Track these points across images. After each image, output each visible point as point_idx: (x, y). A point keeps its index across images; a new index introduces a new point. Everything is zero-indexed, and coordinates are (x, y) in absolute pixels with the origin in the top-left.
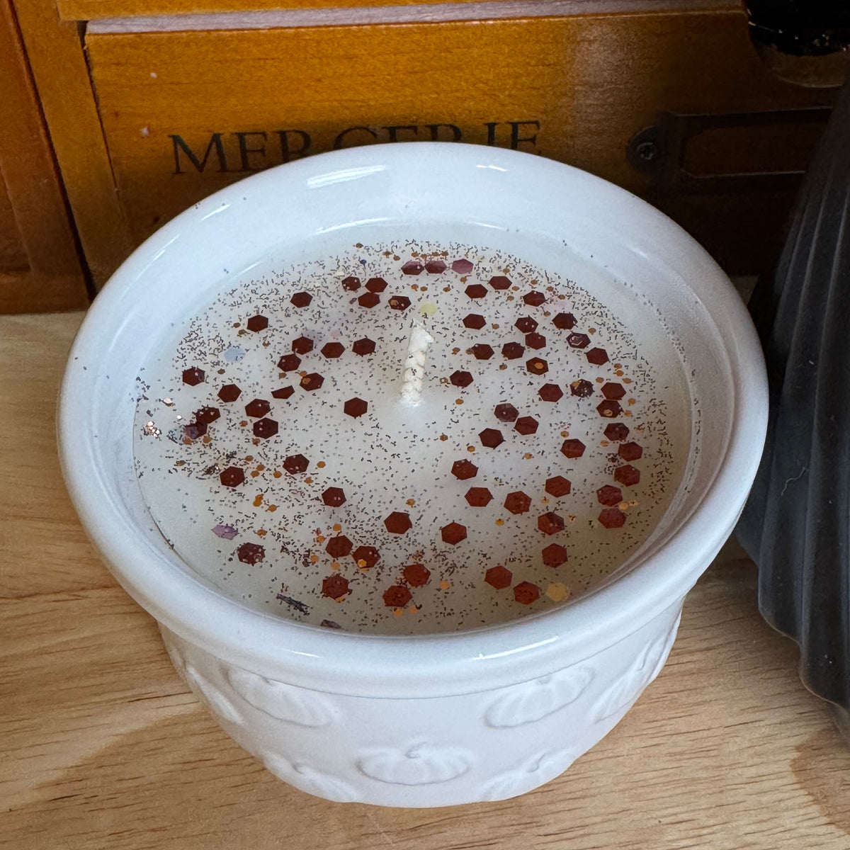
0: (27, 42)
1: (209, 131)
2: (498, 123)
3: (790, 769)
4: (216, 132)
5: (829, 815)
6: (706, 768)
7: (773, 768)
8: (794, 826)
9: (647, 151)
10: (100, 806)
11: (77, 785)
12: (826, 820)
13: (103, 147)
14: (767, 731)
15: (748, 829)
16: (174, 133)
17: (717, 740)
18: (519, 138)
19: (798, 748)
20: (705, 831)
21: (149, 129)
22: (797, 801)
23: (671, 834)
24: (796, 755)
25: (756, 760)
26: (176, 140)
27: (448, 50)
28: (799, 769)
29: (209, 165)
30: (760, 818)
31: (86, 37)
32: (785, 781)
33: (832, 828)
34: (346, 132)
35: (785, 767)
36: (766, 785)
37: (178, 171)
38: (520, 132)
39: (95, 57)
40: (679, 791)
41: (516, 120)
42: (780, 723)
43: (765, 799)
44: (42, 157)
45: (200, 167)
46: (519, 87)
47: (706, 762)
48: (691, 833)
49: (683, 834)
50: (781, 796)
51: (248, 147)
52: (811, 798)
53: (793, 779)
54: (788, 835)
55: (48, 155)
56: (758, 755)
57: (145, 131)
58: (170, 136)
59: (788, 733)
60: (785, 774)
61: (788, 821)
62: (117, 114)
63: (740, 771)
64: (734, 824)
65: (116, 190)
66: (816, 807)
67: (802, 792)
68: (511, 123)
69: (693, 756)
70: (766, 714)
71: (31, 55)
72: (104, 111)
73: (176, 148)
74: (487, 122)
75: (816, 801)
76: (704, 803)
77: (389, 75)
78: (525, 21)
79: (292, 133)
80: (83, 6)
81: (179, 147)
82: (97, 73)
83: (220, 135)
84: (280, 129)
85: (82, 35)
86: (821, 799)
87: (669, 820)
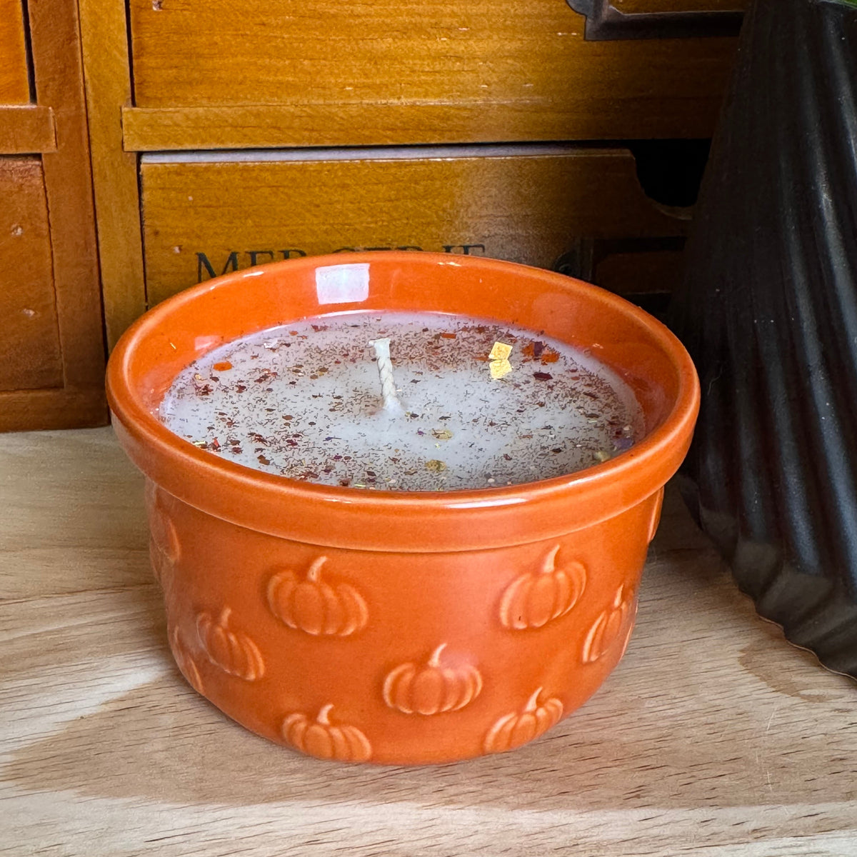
0: (96, 170)
2: (454, 246)
4: (233, 251)
5: (774, 687)
6: (670, 665)
8: (748, 694)
12: (774, 689)
14: (715, 643)
15: (712, 698)
16: (199, 251)
17: (677, 649)
19: (742, 651)
20: (677, 701)
21: (180, 248)
22: (748, 679)
25: (710, 659)
26: (202, 258)
27: (416, 183)
28: (745, 662)
31: (142, 166)
33: (779, 694)
34: (335, 252)
36: (721, 673)
37: (199, 281)
39: (147, 182)
41: (467, 243)
43: (720, 680)
46: (469, 215)
47: (669, 662)
48: (666, 702)
49: (660, 703)
52: (758, 678)
53: (742, 668)
54: (744, 699)
57: (177, 250)
58: (197, 254)
59: (732, 643)
61: (743, 691)
62: (156, 233)
63: (699, 666)
64: (700, 695)
65: (146, 305)
66: (764, 683)
67: (750, 675)
68: (464, 247)
70: (713, 633)
71: (96, 179)
72: (147, 231)
73: (200, 266)
74: (444, 245)
75: (763, 679)
77: (372, 202)
78: (474, 159)
79: (294, 253)
80: (143, 139)
81: (203, 264)
82: (146, 196)
83: (237, 253)
84: (284, 248)
85: (139, 163)
86: (767, 678)
87: (646, 696)
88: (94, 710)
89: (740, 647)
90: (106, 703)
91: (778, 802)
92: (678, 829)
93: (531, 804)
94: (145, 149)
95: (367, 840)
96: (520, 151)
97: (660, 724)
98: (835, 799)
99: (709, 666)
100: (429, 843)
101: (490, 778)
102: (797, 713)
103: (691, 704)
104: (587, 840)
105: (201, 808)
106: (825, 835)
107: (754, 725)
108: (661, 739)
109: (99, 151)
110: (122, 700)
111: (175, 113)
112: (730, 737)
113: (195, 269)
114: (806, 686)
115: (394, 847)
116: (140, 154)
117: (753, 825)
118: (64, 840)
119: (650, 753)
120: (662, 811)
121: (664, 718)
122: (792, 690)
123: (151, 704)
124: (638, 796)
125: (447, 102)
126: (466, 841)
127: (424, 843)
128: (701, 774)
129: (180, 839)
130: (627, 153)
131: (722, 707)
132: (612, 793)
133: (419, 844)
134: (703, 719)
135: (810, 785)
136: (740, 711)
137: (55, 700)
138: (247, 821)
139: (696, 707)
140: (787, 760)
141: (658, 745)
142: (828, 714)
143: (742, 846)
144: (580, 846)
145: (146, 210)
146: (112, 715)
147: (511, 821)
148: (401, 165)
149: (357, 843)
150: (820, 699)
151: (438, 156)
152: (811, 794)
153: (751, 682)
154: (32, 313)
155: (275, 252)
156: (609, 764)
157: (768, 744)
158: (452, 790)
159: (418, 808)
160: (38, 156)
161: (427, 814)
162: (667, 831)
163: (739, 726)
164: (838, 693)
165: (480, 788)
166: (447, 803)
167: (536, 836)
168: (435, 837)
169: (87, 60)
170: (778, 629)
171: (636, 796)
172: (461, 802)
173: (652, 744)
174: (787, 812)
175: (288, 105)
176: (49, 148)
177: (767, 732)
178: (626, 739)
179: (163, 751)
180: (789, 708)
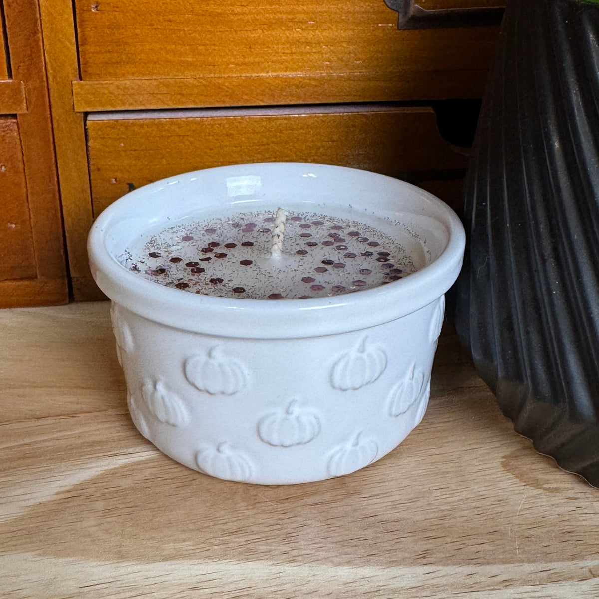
0: (55, 125)
3: (501, 465)
5: (525, 482)
6: (452, 467)
7: (490, 465)
8: (506, 487)
10: (95, 499)
12: (523, 484)
13: (89, 191)
14: (484, 452)
15: (480, 489)
16: (129, 182)
17: (458, 456)
19: (503, 457)
20: (455, 491)
21: (116, 179)
22: (507, 477)
23: (437, 493)
24: (502, 460)
25: (481, 463)
26: (131, 186)
27: (281, 132)
28: (505, 465)
30: (486, 485)
31: (88, 122)
32: (498, 470)
33: (527, 487)
35: (497, 465)
36: (488, 472)
39: (91, 133)
40: (438, 477)
42: (492, 448)
43: (487, 478)
46: (319, 154)
47: (452, 465)
48: (449, 493)
50: (496, 476)
52: (513, 476)
53: (502, 469)
56: (481, 461)
57: (114, 181)
58: (128, 184)
59: (497, 452)
60: (498, 467)
61: (502, 485)
62: (99, 169)
63: (472, 467)
64: (472, 488)
66: (518, 479)
67: (508, 474)
70: (483, 446)
71: (55, 132)
72: (92, 167)
75: (517, 477)
76: (453, 481)
77: (250, 146)
78: (321, 115)
80: (88, 103)
82: (91, 143)
85: (85, 120)
86: (520, 476)
87: (434, 488)
88: (49, 498)
89: (502, 455)
90: (57, 494)
91: (522, 561)
92: (451, 580)
93: (349, 562)
94: (89, 110)
95: (232, 587)
96: (354, 109)
97: (443, 508)
98: (563, 560)
99: (480, 467)
100: (276, 588)
101: (321, 545)
102: (539, 500)
103: (465, 495)
104: (386, 587)
105: (119, 565)
106: (553, 584)
107: (508, 508)
108: (443, 518)
109: (57, 112)
110: (68, 491)
111: (110, 85)
112: (491, 516)
114: (547, 481)
115: (252, 591)
116: (86, 114)
117: (504, 577)
118: (24, 586)
119: (434, 527)
120: (440, 568)
121: (446, 504)
122: (537, 484)
123: (88, 494)
124: (424, 557)
125: (300, 74)
126: (303, 587)
127: (273, 589)
128: (470, 542)
129: (105, 585)
130: (430, 110)
131: (487, 496)
132: (407, 555)
133: (269, 589)
134: (474, 504)
135: (545, 549)
136: (500, 499)
137: (22, 491)
138: (151, 574)
139: (469, 496)
140: (532, 532)
141: (441, 522)
142: (562, 501)
143: (494, 592)
144: (381, 591)
145: (91, 153)
146: (62, 501)
147: (334, 574)
148: (269, 119)
149: (227, 589)
150: (557, 490)
151: (295, 113)
152: (546, 556)
153: (508, 479)
154: (14, 226)
156: (405, 535)
157: (517, 522)
158: (294, 553)
159: (270, 565)
160: (14, 116)
161: (275, 569)
162: (443, 581)
163: (500, 509)
164: (569, 486)
165: (313, 551)
166: (290, 562)
167: (351, 584)
168: (280, 585)
169: (47, 47)
170: (529, 442)
171: (423, 557)
172: (301, 561)
173: (436, 521)
174: (528, 568)
175: (188, 77)
176: (22, 110)
177: (518, 513)
178: (417, 518)
179: (95, 526)
180: (535, 497)
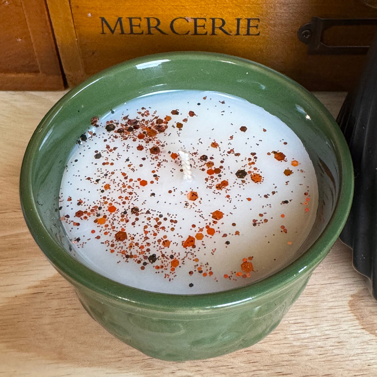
1: (117, 16)
2: (242, 19)
3: (348, 305)
4: (120, 17)
5: (363, 325)
6: (310, 301)
7: (340, 303)
8: (347, 328)
9: (306, 34)
10: (53, 297)
11: (43, 288)
12: (362, 327)
13: (72, 21)
14: (338, 287)
15: (327, 328)
16: (102, 16)
17: (317, 290)
18: (251, 26)
19: (352, 296)
20: (308, 328)
21: (91, 14)
22: (349, 318)
23: (294, 327)
24: (351, 299)
25: (333, 300)
26: (103, 19)
28: (352, 305)
29: (116, 31)
30: (332, 324)
32: (345, 309)
33: (364, 331)
34: (176, 19)
35: (346, 303)
36: (336, 310)
37: (103, 33)
38: (251, 23)
40: (298, 310)
41: (249, 17)
42: (345, 285)
43: (335, 316)
44: (46, 24)
45: (112, 32)
47: (311, 299)
48: (302, 328)
49: (299, 328)
50: (343, 315)
51: (133, 24)
52: (355, 317)
53: (349, 308)
54: (344, 332)
55: (48, 23)
56: (334, 297)
57: (90, 15)
58: (100, 18)
59: (348, 289)
60: (346, 306)
61: (344, 326)
62: (78, 7)
63: (326, 304)
64: (321, 326)
65: (77, 39)
66: (357, 321)
67: (352, 314)
68: (247, 19)
69: (306, 296)
70: (339, 281)
73: (102, 23)
74: (236, 18)
75: (358, 319)
76: (309, 316)
79: (152, 19)
81: (104, 22)
83: (122, 18)
84: (147, 16)
86: (360, 318)
87: (293, 322)
89: (352, 293)
90: (29, 288)
102: (370, 346)
103: (314, 332)
107: (344, 352)
108: (293, 354)
110: (36, 287)
112: (329, 358)
113: (100, 25)
119: (285, 363)
121: (298, 340)
122: (372, 329)
123: (49, 292)
131: (331, 336)
136: (340, 340)
139: (317, 334)
141: (291, 358)
146: (30, 296)
153: (351, 320)
154: (20, 40)
155: (142, 18)
156: (262, 368)
157: (348, 367)
163: (336, 352)
173: (287, 357)
177: (350, 358)
178: (275, 351)
179: (48, 324)
180: (367, 343)
